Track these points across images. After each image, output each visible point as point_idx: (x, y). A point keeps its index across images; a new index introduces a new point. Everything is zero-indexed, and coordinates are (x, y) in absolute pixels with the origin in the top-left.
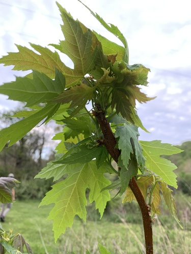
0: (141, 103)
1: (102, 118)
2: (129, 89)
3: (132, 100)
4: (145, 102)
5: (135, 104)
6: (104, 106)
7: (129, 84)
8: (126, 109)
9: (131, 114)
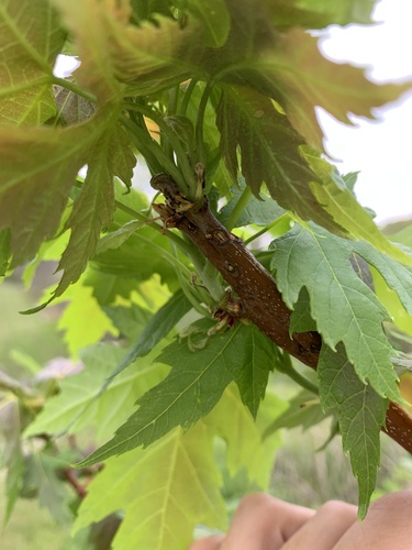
0: (348, 123)
1: (203, 228)
2: (271, 62)
3: (301, 113)
4: (370, 117)
5: (320, 134)
6: (191, 181)
7: (264, 39)
8: (284, 164)
9: (313, 185)
